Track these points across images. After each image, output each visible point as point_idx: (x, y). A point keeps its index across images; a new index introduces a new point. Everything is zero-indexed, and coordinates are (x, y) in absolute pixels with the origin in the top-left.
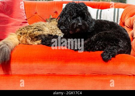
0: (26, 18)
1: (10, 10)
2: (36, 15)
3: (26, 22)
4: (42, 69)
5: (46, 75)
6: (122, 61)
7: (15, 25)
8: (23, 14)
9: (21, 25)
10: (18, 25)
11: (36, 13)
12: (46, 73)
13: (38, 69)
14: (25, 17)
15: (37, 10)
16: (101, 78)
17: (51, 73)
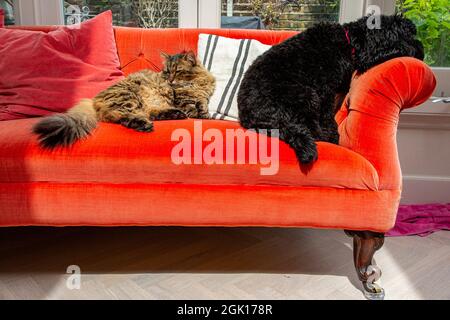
0: (119, 65)
1: (84, 48)
2: (140, 58)
3: (120, 74)
4: (153, 173)
5: (162, 186)
6: (323, 159)
7: (96, 80)
8: (112, 56)
9: (109, 80)
10: (101, 81)
11: (141, 54)
12: (161, 180)
13: (146, 172)
14: (118, 62)
15: (142, 48)
16: (278, 194)
17: (173, 181)
